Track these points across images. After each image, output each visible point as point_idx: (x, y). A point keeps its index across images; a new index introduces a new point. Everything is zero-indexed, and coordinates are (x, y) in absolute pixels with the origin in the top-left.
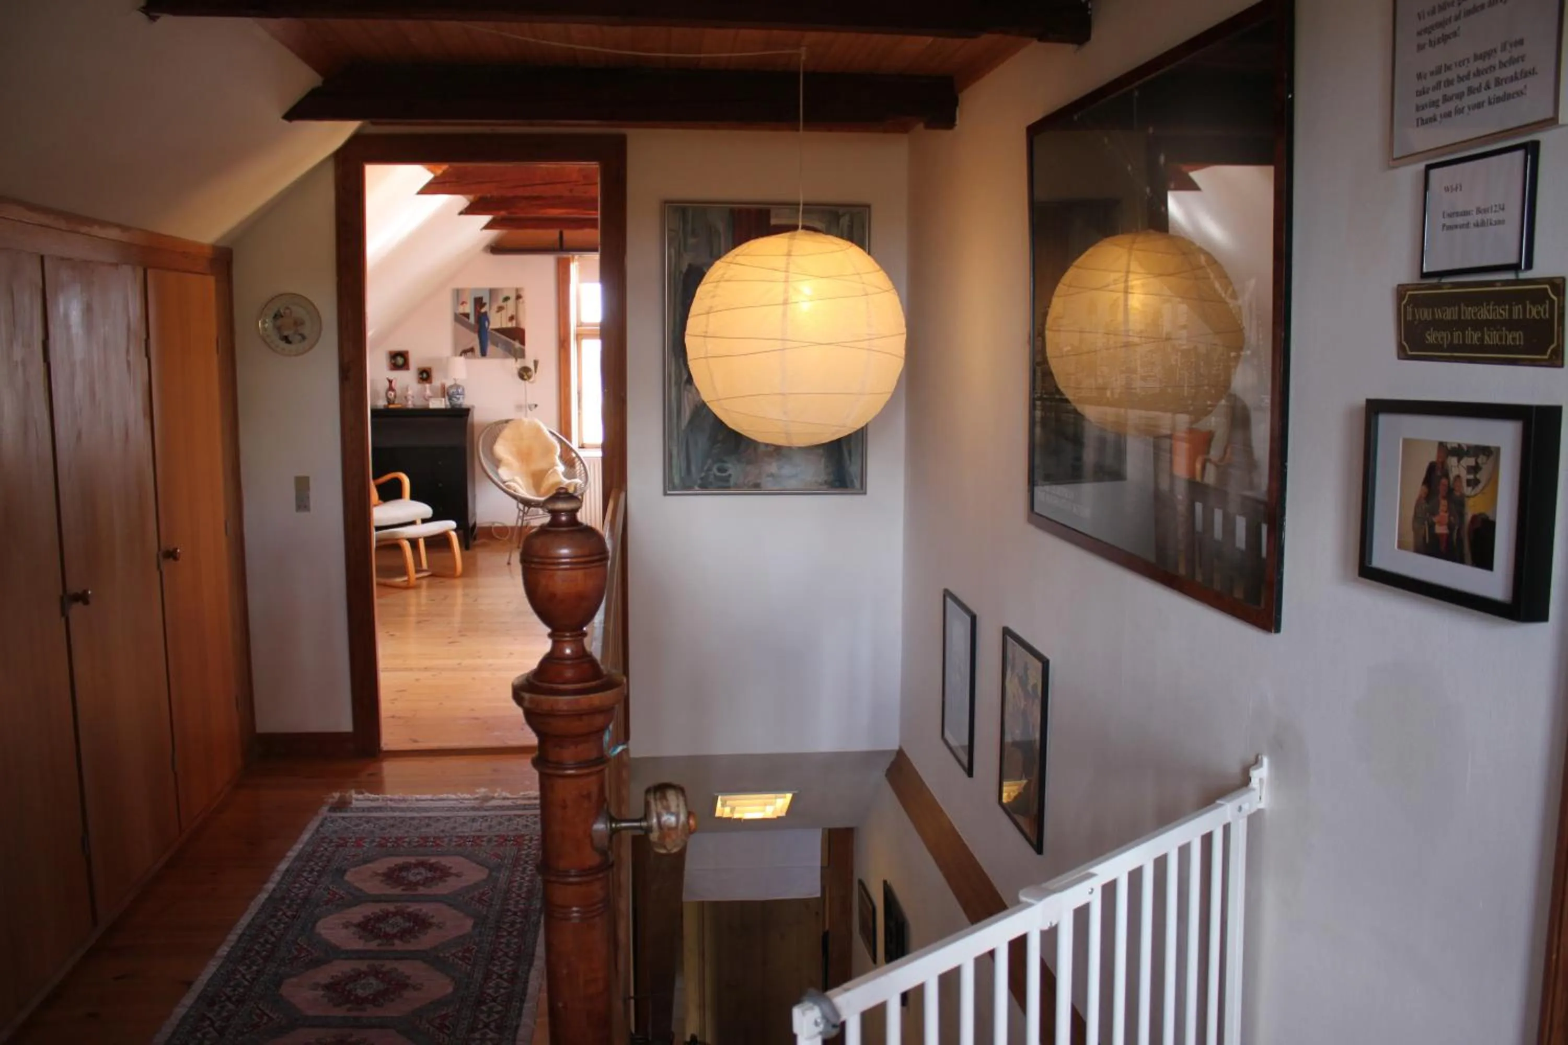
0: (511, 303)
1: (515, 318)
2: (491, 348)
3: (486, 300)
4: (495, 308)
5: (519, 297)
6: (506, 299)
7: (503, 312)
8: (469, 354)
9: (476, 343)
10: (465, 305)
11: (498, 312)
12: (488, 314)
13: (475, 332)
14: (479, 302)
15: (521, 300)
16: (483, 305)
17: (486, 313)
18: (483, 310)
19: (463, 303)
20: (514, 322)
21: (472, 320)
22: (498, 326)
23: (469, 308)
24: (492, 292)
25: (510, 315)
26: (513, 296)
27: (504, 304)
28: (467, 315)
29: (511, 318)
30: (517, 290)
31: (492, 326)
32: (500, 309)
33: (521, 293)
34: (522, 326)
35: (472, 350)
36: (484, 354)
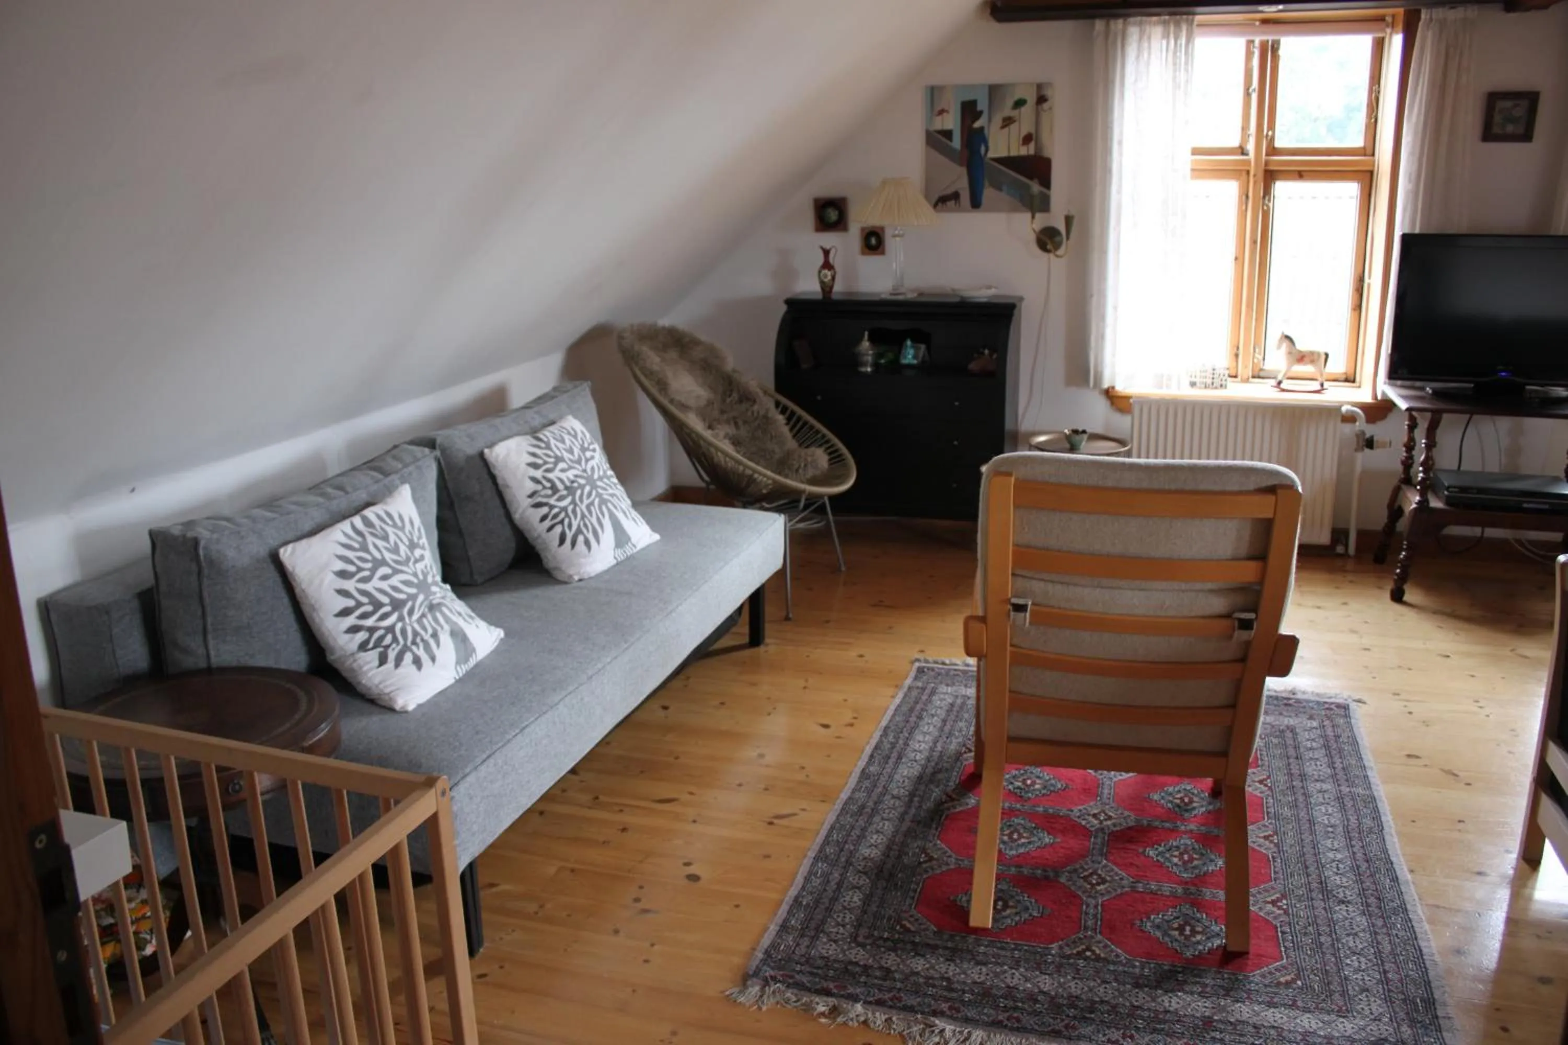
0: (1027, 111)
1: (1034, 137)
2: (988, 193)
3: (982, 105)
4: (998, 120)
5: (1042, 100)
6: (1020, 103)
7: (1014, 127)
8: (951, 204)
9: (962, 184)
10: (945, 114)
11: (1003, 127)
12: (986, 131)
13: (961, 165)
14: (969, 110)
15: (1045, 106)
16: (978, 115)
17: (982, 129)
18: (977, 125)
19: (941, 112)
20: (1032, 146)
21: (957, 143)
22: (1003, 153)
23: (951, 121)
24: (994, 91)
25: (1024, 132)
26: (1031, 99)
27: (1014, 113)
28: (948, 134)
29: (1027, 139)
30: (1040, 87)
31: (991, 154)
32: (1008, 122)
33: (1048, 92)
34: (1047, 153)
35: (956, 196)
36: (976, 204)
